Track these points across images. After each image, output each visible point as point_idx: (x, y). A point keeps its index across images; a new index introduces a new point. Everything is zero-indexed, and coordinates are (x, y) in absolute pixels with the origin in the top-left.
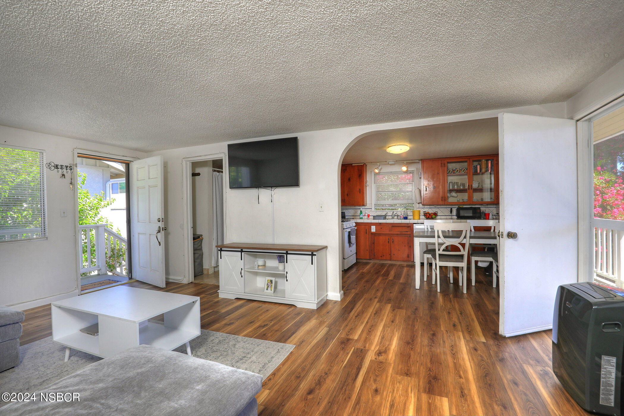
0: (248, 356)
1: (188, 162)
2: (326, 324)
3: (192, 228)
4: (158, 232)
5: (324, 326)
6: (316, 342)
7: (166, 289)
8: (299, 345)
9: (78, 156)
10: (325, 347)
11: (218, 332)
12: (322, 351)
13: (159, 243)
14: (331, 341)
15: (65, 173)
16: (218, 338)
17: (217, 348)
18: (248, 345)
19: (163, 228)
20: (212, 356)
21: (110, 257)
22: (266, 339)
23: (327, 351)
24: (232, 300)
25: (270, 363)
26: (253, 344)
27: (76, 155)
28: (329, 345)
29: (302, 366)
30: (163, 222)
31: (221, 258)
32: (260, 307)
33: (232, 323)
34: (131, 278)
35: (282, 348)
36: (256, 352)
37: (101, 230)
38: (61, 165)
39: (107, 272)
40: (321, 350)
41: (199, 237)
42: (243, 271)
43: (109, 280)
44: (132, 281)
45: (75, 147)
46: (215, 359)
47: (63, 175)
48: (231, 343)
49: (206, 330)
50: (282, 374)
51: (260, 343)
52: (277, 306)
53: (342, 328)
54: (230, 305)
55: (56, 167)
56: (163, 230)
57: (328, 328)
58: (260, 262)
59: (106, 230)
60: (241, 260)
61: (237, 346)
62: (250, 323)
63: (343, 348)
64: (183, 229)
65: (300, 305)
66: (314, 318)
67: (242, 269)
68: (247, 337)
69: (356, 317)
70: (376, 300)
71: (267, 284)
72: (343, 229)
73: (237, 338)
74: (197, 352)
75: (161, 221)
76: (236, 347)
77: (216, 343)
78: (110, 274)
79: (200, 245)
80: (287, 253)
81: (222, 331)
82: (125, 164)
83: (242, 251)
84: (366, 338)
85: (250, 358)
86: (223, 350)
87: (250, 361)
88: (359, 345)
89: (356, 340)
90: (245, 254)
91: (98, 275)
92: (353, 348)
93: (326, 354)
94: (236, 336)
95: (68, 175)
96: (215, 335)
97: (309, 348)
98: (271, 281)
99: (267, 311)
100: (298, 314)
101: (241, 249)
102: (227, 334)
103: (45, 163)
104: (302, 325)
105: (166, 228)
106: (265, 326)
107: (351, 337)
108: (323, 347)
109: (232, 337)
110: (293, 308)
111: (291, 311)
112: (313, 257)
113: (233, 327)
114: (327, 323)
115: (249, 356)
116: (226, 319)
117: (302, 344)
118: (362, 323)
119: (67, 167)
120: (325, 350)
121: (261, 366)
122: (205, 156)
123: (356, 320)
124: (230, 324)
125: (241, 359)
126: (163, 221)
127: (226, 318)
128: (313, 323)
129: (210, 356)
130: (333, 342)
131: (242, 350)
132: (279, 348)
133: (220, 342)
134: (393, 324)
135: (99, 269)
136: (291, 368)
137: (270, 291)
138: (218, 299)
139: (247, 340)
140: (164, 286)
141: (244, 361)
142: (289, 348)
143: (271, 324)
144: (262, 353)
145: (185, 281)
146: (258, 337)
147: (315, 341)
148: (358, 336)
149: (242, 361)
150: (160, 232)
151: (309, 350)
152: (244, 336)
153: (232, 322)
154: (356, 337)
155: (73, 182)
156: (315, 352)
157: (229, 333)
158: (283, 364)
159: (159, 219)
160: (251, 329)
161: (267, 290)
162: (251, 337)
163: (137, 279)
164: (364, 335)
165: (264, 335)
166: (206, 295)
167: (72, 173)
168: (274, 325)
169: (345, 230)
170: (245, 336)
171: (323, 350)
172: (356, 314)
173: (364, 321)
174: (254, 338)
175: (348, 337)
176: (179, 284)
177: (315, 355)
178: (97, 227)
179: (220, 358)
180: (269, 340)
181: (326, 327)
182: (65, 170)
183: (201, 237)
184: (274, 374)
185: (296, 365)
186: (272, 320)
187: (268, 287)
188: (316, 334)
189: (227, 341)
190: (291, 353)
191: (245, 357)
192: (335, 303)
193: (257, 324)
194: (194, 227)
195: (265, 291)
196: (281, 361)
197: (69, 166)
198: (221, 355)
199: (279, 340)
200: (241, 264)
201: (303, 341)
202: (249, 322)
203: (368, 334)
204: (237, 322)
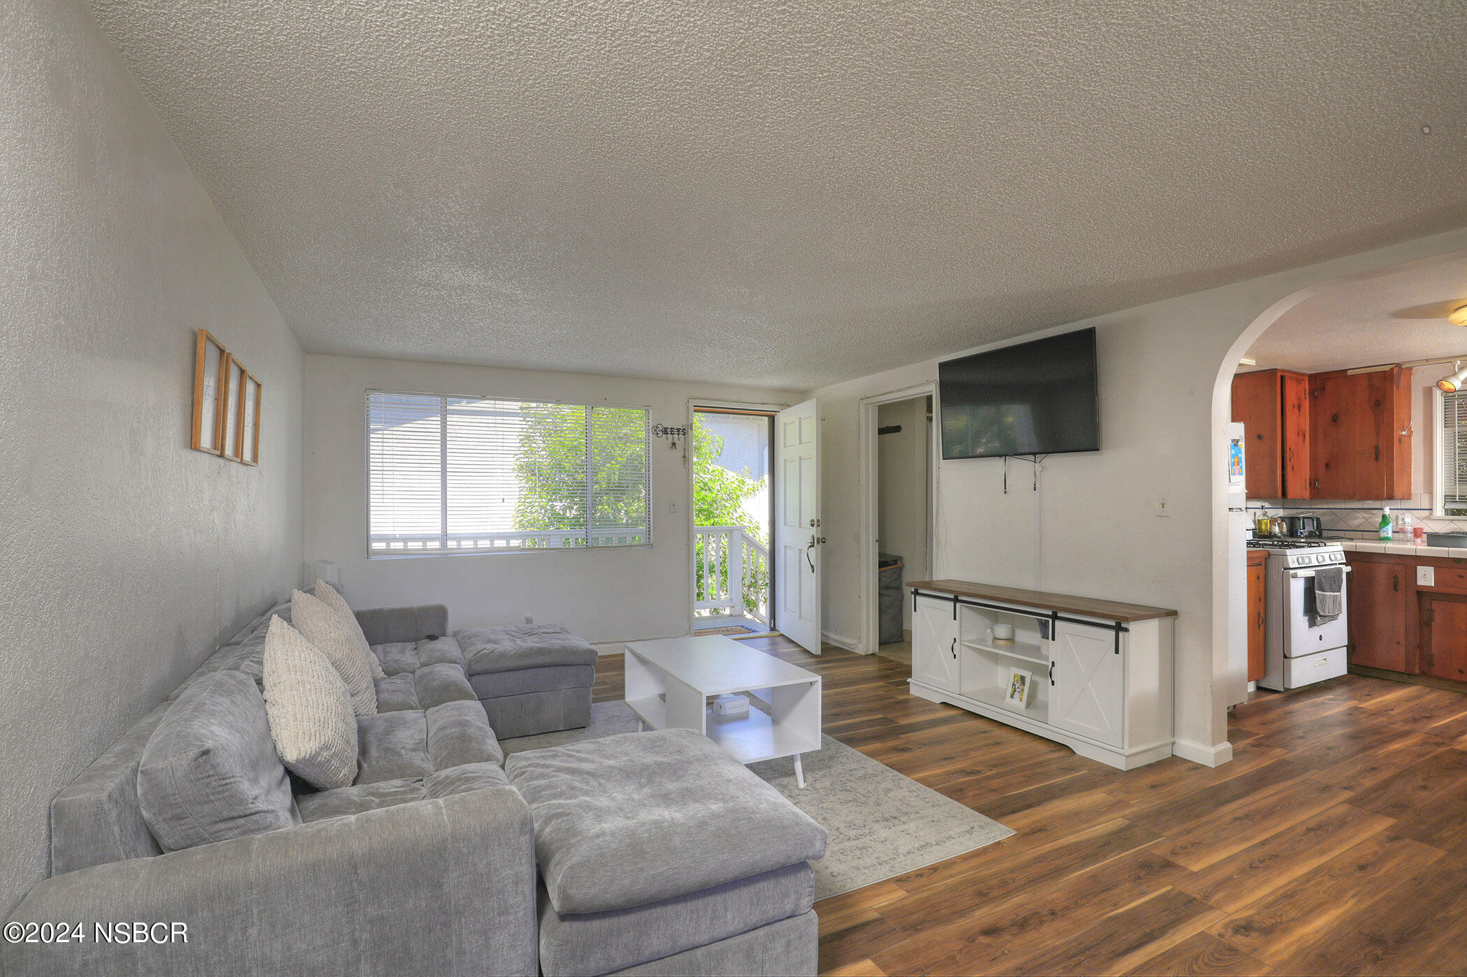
0: (902, 819)
1: (870, 406)
2: (1127, 812)
3: (877, 541)
4: (810, 546)
5: (1121, 814)
6: (1073, 841)
7: (823, 659)
8: (1026, 835)
9: (695, 411)
10: (1086, 859)
11: (870, 759)
12: (1076, 865)
13: (812, 566)
14: (1115, 854)
15: (676, 440)
16: (866, 769)
17: (854, 785)
18: (913, 799)
19: (818, 539)
20: (838, 796)
21: (750, 586)
22: (957, 800)
23: (1088, 869)
24: (934, 704)
25: (938, 847)
26: (927, 800)
27: (692, 409)
28: (1105, 857)
29: (1006, 876)
30: (820, 528)
31: (915, 611)
32: (985, 732)
33: (909, 750)
34: (773, 629)
35: (982, 827)
36: (922, 818)
37: (736, 535)
38: (671, 428)
39: (743, 612)
40: (1076, 861)
41: (895, 562)
42: (956, 646)
43: (743, 627)
44: (776, 633)
45: (690, 397)
46: (841, 803)
47: (674, 444)
48: (884, 785)
49: (851, 748)
50: (951, 876)
51: (942, 802)
52: (1027, 739)
53: (1168, 833)
54: (923, 712)
55: (665, 431)
56: (818, 543)
57: (1127, 822)
58: (1002, 631)
59: (745, 537)
60: (955, 619)
61: (891, 794)
62: (945, 759)
63: (1139, 878)
64: (858, 542)
65: (1081, 750)
66: (1104, 789)
67: (955, 639)
68: (921, 783)
69: (1236, 819)
70: (1347, 795)
71: (1014, 685)
72: (1285, 569)
73: (900, 779)
74: (817, 782)
75: (815, 525)
76: (889, 795)
77: (857, 776)
78: (749, 616)
79: (896, 579)
80: (1055, 617)
81: (880, 758)
82: (767, 418)
83: (956, 600)
84: (1229, 878)
85: (904, 823)
86: (862, 793)
87: (900, 828)
88: (1192, 889)
89: (1193, 874)
90: (963, 608)
91: (731, 615)
92: (1169, 888)
93: (1082, 875)
94: (901, 776)
95: (679, 444)
96: (863, 762)
97: (1048, 847)
98: (1023, 678)
99: (998, 744)
100: (1072, 769)
101: (957, 596)
102: (886, 767)
103: (651, 426)
104: (1061, 796)
105: (824, 539)
106: (972, 773)
107: (1181, 862)
108: (1084, 858)
109: (891, 775)
110: (1063, 753)
111: (1053, 759)
112: (1121, 634)
113: (905, 756)
114: (1135, 809)
115: (904, 819)
116: (900, 738)
117: (1036, 835)
118: (1246, 839)
119: (678, 430)
120: (1083, 866)
121: (917, 845)
122: (899, 391)
123: (1230, 826)
124: (903, 750)
125: (887, 820)
126: (818, 526)
127: (901, 736)
128: (1097, 797)
129: (835, 795)
130: (1120, 856)
131: (896, 803)
132: (975, 824)
133: (864, 777)
134: (1361, 874)
135: (731, 604)
136: (978, 873)
137: (1019, 703)
138: (907, 697)
139: (918, 789)
140: (820, 653)
141: (890, 824)
142: (1000, 832)
143: (989, 773)
144: (933, 821)
145: (861, 650)
146: (943, 791)
147: (1071, 839)
148: (1207, 865)
149: (885, 823)
150: (813, 546)
151: (1044, 851)
152: (916, 781)
153: (909, 746)
154: (1196, 867)
155: (686, 454)
156: (1056, 862)
157: (892, 766)
158: (966, 858)
159: (812, 521)
160: (937, 771)
161: (1012, 697)
162: (930, 787)
163: (782, 632)
164: (1230, 870)
165: (961, 790)
166: (886, 685)
167: (685, 439)
168: (993, 777)
169: (1292, 572)
170: (918, 780)
171: (1081, 864)
172: (1240, 813)
173: (1254, 837)
174: (935, 790)
175: (1172, 859)
176: (849, 652)
177: (1053, 866)
178: (730, 532)
179: (850, 804)
180: (963, 804)
181: (1124, 817)
182: (676, 436)
183: (899, 562)
184: (934, 869)
185: (992, 870)
186: (995, 766)
187: (1015, 691)
188: (1084, 826)
189: (879, 779)
190: (999, 843)
191: (895, 818)
192: (1194, 769)
193: (958, 766)
194: (882, 540)
195: (1008, 699)
196: (962, 850)
197: (682, 428)
198: (855, 800)
199: (986, 811)
200: (953, 628)
201: (1040, 830)
202: (944, 757)
203: (1242, 871)
204: (919, 750)
